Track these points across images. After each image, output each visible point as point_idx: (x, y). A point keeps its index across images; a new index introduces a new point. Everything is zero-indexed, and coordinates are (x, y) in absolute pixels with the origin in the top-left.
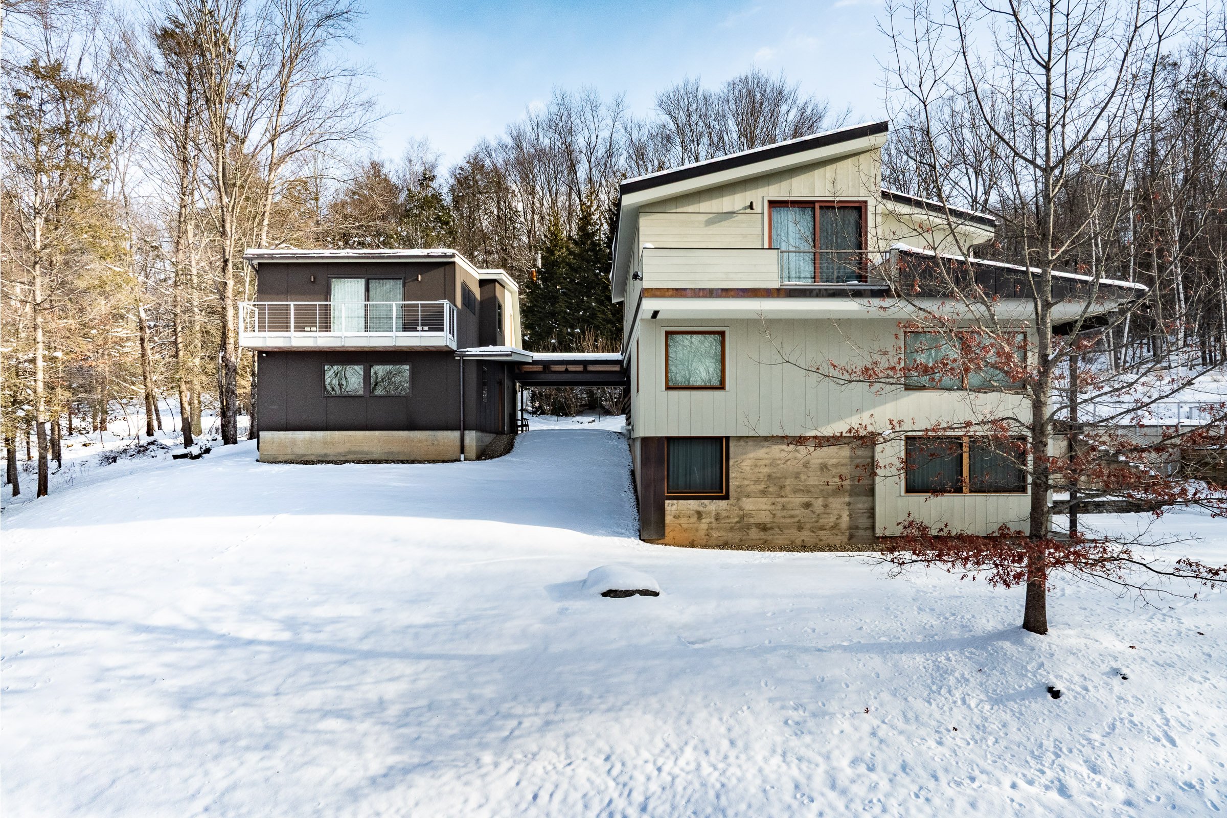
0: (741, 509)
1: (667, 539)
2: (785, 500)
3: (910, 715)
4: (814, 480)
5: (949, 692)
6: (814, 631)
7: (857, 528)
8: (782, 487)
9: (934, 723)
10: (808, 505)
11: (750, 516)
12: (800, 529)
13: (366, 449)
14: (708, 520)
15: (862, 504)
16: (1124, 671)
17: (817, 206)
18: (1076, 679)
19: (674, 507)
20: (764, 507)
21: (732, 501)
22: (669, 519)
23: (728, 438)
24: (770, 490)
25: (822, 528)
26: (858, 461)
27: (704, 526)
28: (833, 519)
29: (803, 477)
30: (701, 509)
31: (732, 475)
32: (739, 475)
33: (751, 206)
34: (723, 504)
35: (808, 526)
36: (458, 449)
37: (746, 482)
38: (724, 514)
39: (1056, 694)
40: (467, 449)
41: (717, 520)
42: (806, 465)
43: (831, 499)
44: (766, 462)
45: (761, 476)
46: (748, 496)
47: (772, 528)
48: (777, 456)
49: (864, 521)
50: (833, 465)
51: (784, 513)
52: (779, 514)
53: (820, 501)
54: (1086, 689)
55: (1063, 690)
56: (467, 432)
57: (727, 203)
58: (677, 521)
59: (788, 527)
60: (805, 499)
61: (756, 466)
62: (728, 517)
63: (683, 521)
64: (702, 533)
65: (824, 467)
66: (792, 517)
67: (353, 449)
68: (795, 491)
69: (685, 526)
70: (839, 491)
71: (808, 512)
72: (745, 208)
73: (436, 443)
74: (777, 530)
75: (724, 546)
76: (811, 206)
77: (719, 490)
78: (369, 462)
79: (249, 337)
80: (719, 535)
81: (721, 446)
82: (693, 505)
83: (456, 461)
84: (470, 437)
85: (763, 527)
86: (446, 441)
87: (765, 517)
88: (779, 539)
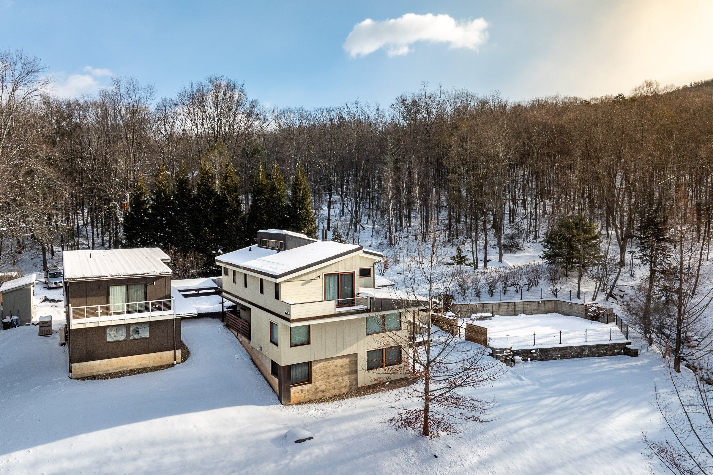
0: (315, 386)
1: (292, 402)
2: (330, 380)
3: (404, 471)
4: (338, 371)
5: (411, 461)
6: (367, 444)
7: (352, 385)
8: (329, 376)
9: (410, 472)
10: (337, 380)
11: (318, 388)
12: (334, 389)
13: (128, 365)
14: (304, 392)
15: (353, 377)
16: (450, 445)
17: (340, 274)
18: (440, 450)
19: (293, 390)
20: (323, 384)
21: (312, 384)
22: (292, 394)
23: (311, 362)
24: (325, 377)
25: (341, 388)
26: (352, 362)
27: (303, 395)
28: (345, 384)
29: (335, 371)
30: (302, 389)
31: (312, 374)
32: (315, 374)
33: (319, 277)
34: (309, 385)
35: (337, 388)
36: (173, 359)
37: (317, 376)
38: (310, 389)
39: (436, 457)
40: (177, 358)
41: (308, 391)
42: (336, 366)
43: (344, 377)
44: (323, 368)
45: (322, 373)
46: (318, 381)
47: (326, 391)
48: (327, 365)
49: (354, 383)
50: (345, 365)
51: (330, 385)
52: (328, 385)
53: (341, 378)
54: (443, 453)
55: (438, 455)
56: (177, 350)
57: (310, 277)
58: (294, 395)
59: (331, 390)
60: (336, 378)
61: (320, 370)
62: (311, 390)
63: (296, 394)
64: (303, 397)
65: (342, 366)
66: (332, 385)
67: (122, 366)
68: (333, 376)
69: (297, 396)
70: (346, 374)
71: (337, 383)
72: (317, 277)
73: (162, 357)
74: (327, 391)
75: (310, 401)
76: (338, 274)
77: (307, 379)
78: (132, 372)
79: (76, 324)
80: (308, 397)
81: (309, 364)
82: (300, 388)
83: (172, 365)
84: (178, 352)
85: (323, 391)
86: (167, 356)
87: (323, 388)
88: (328, 394)
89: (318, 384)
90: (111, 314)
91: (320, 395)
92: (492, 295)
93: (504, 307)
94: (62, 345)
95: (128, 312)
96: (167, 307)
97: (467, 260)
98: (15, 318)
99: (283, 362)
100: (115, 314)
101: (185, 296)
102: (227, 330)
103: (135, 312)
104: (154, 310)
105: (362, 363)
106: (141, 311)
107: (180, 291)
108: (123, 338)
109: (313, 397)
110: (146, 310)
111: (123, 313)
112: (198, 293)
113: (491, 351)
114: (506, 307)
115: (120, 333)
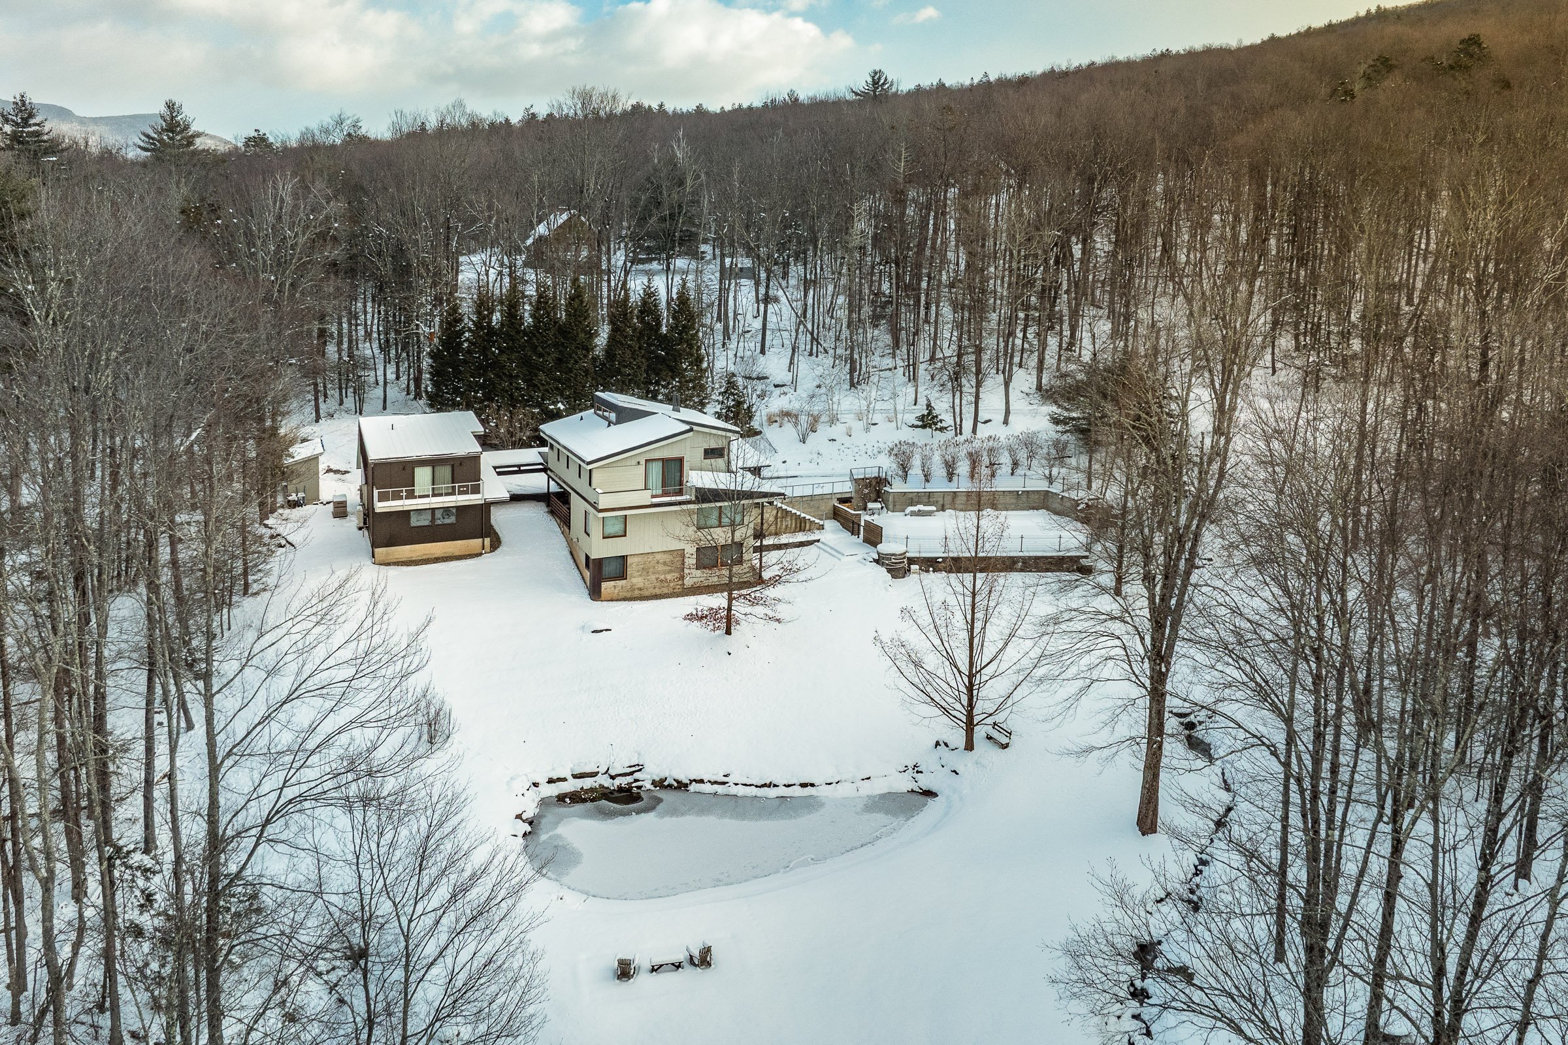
0: (631, 582)
1: (604, 598)
2: (649, 578)
4: (660, 568)
7: (677, 584)
8: (648, 572)
10: (658, 579)
11: (634, 585)
12: (654, 588)
13: (432, 552)
14: (618, 589)
15: (679, 576)
17: (665, 459)
19: (607, 584)
20: (640, 581)
21: (627, 580)
22: (605, 590)
23: (627, 556)
24: (643, 574)
25: (663, 586)
26: (678, 559)
27: (617, 591)
29: (656, 567)
30: (616, 584)
31: (628, 570)
32: (631, 569)
33: (639, 463)
34: (624, 582)
35: (657, 586)
36: (481, 547)
37: (634, 572)
38: (624, 586)
39: (730, 654)
40: (486, 546)
41: (622, 588)
42: (658, 562)
43: (668, 575)
44: (640, 563)
45: (639, 569)
46: (634, 577)
47: (643, 589)
48: (646, 560)
50: (668, 561)
51: (649, 583)
52: (646, 583)
53: (663, 576)
55: (732, 653)
56: (486, 539)
57: (629, 462)
59: (649, 588)
60: (657, 576)
61: (637, 565)
62: (626, 587)
63: (609, 590)
64: (616, 593)
65: (664, 562)
66: (651, 584)
67: (425, 552)
68: (653, 573)
69: (609, 592)
70: (670, 572)
71: (658, 581)
72: (636, 463)
73: (469, 545)
74: (645, 589)
75: (625, 599)
76: (663, 460)
77: (622, 576)
78: (437, 560)
79: (381, 507)
80: (623, 594)
81: (624, 558)
82: (612, 583)
83: (481, 554)
84: (487, 541)
85: (640, 589)
86: (476, 543)
87: (641, 585)
88: (646, 593)
89: (634, 580)
90: (415, 497)
91: (637, 593)
92: (950, 480)
93: (961, 500)
94: (360, 529)
95: (434, 495)
96: (476, 490)
97: (941, 421)
98: (301, 495)
99: (594, 556)
100: (420, 497)
101: (499, 474)
102: (550, 517)
103: (441, 495)
104: (460, 493)
105: (691, 561)
106: (447, 494)
107: (495, 468)
108: (427, 523)
109: (629, 595)
110: (453, 493)
111: (428, 496)
112: (519, 470)
113: (876, 557)
114: (964, 498)
115: (423, 517)
